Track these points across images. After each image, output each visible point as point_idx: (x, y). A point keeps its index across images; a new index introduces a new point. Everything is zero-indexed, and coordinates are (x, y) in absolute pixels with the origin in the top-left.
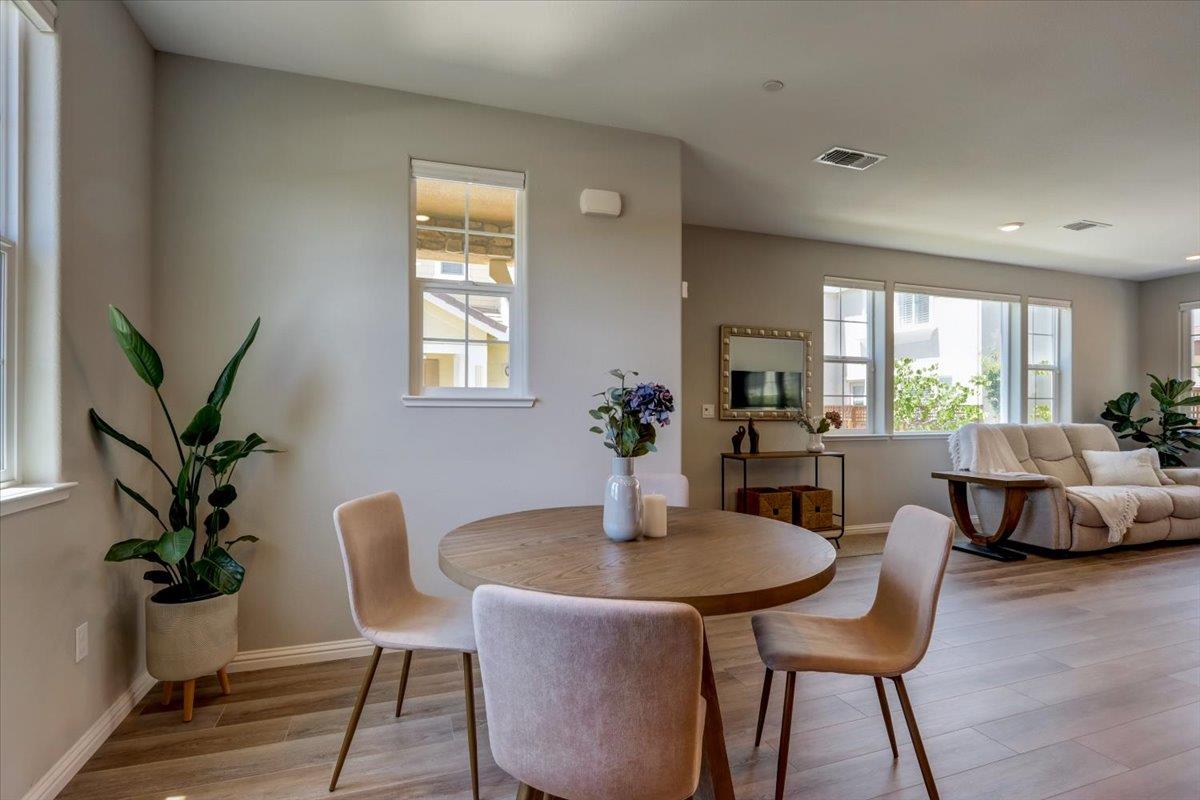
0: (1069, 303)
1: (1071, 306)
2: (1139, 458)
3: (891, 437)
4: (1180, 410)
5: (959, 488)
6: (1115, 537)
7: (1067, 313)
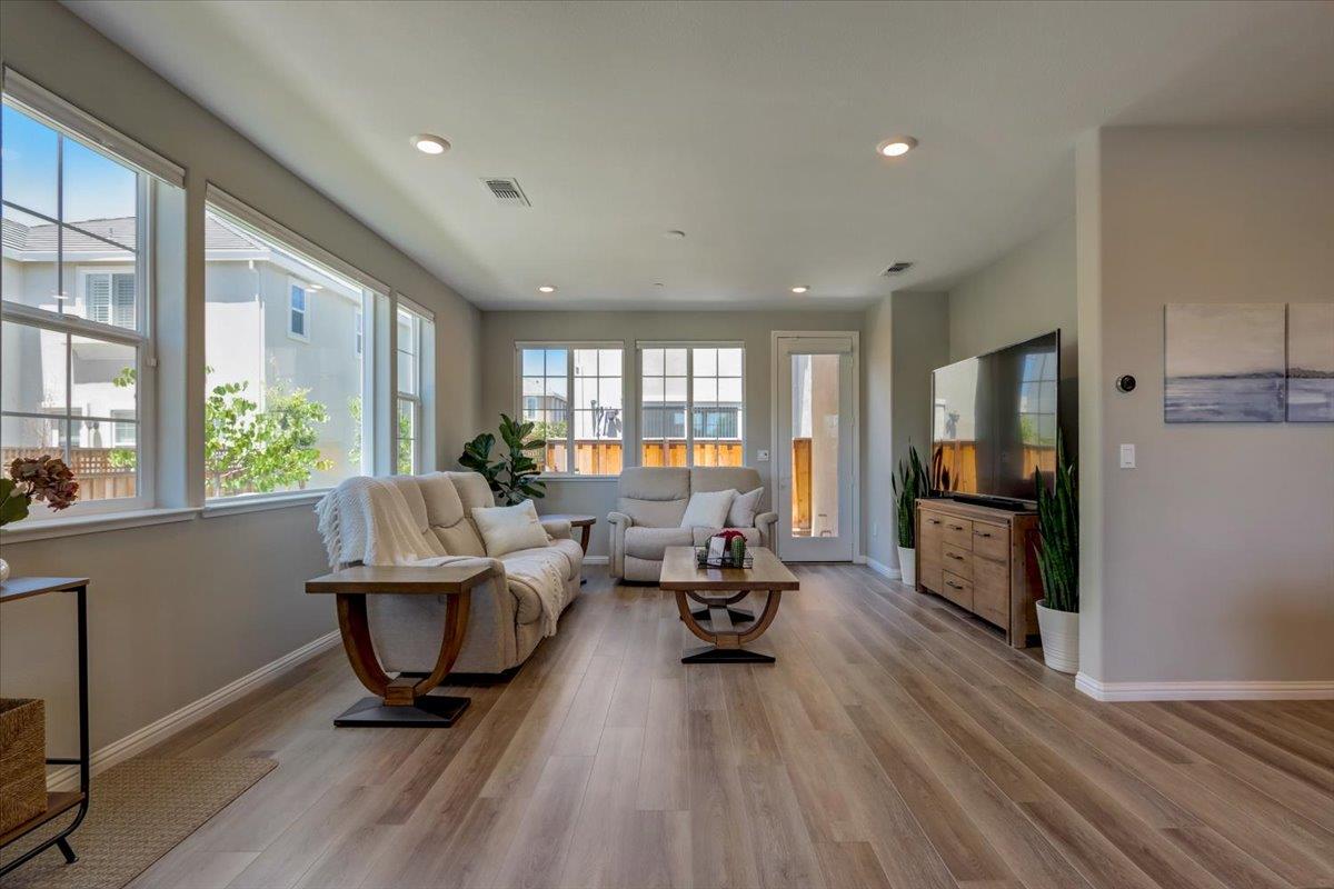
1: (434, 320)
3: (200, 513)
4: (526, 453)
5: (353, 604)
7: (430, 329)
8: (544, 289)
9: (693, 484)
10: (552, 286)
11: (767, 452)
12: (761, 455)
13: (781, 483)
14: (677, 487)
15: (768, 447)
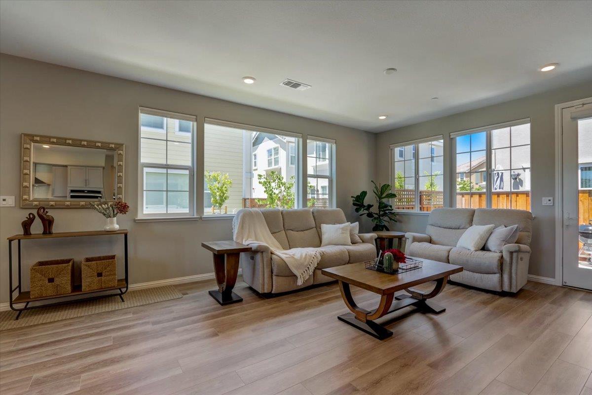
0: (335, 141)
1: (336, 143)
2: (343, 229)
3: (201, 218)
6: (300, 282)
7: (334, 146)
8: (382, 118)
9: (474, 219)
10: (384, 116)
11: (551, 198)
12: (545, 201)
13: (566, 223)
14: (462, 220)
15: (553, 194)
